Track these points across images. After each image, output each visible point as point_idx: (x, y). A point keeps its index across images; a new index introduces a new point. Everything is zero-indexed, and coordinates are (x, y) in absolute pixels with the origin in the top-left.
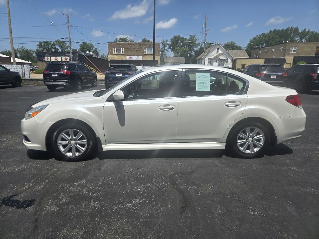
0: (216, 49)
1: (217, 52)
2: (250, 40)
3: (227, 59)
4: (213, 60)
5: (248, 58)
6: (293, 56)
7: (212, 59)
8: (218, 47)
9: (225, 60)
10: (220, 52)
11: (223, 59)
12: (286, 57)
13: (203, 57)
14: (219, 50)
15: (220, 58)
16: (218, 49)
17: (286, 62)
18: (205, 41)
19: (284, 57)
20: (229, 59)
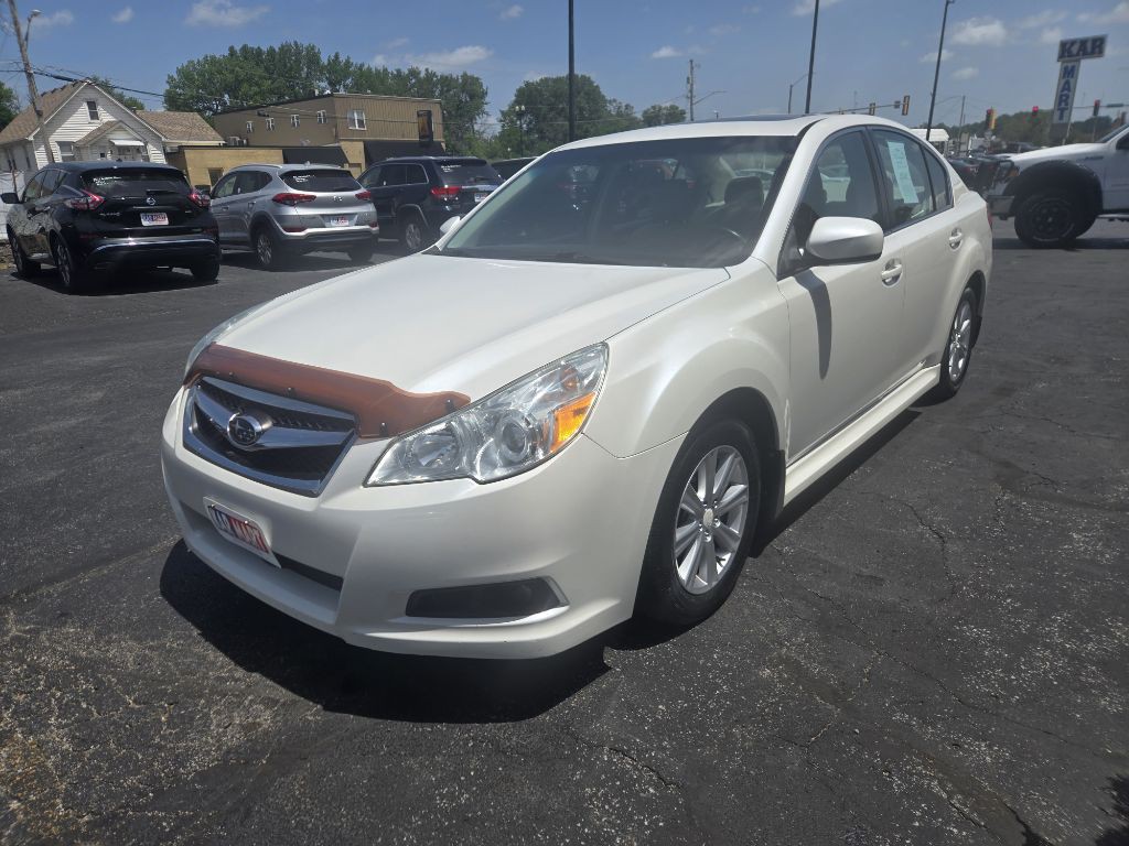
0: (85, 106)
1: (94, 116)
2: (169, 77)
3: (146, 144)
4: (84, 152)
5: (225, 146)
6: (360, 140)
7: (78, 148)
8: (91, 95)
9: (138, 149)
10: (106, 117)
11: (127, 148)
12: (344, 145)
13: (31, 138)
14: (100, 110)
15: (117, 143)
16: (92, 105)
17: (347, 162)
18: (27, 65)
19: (337, 145)
20: (150, 147)
